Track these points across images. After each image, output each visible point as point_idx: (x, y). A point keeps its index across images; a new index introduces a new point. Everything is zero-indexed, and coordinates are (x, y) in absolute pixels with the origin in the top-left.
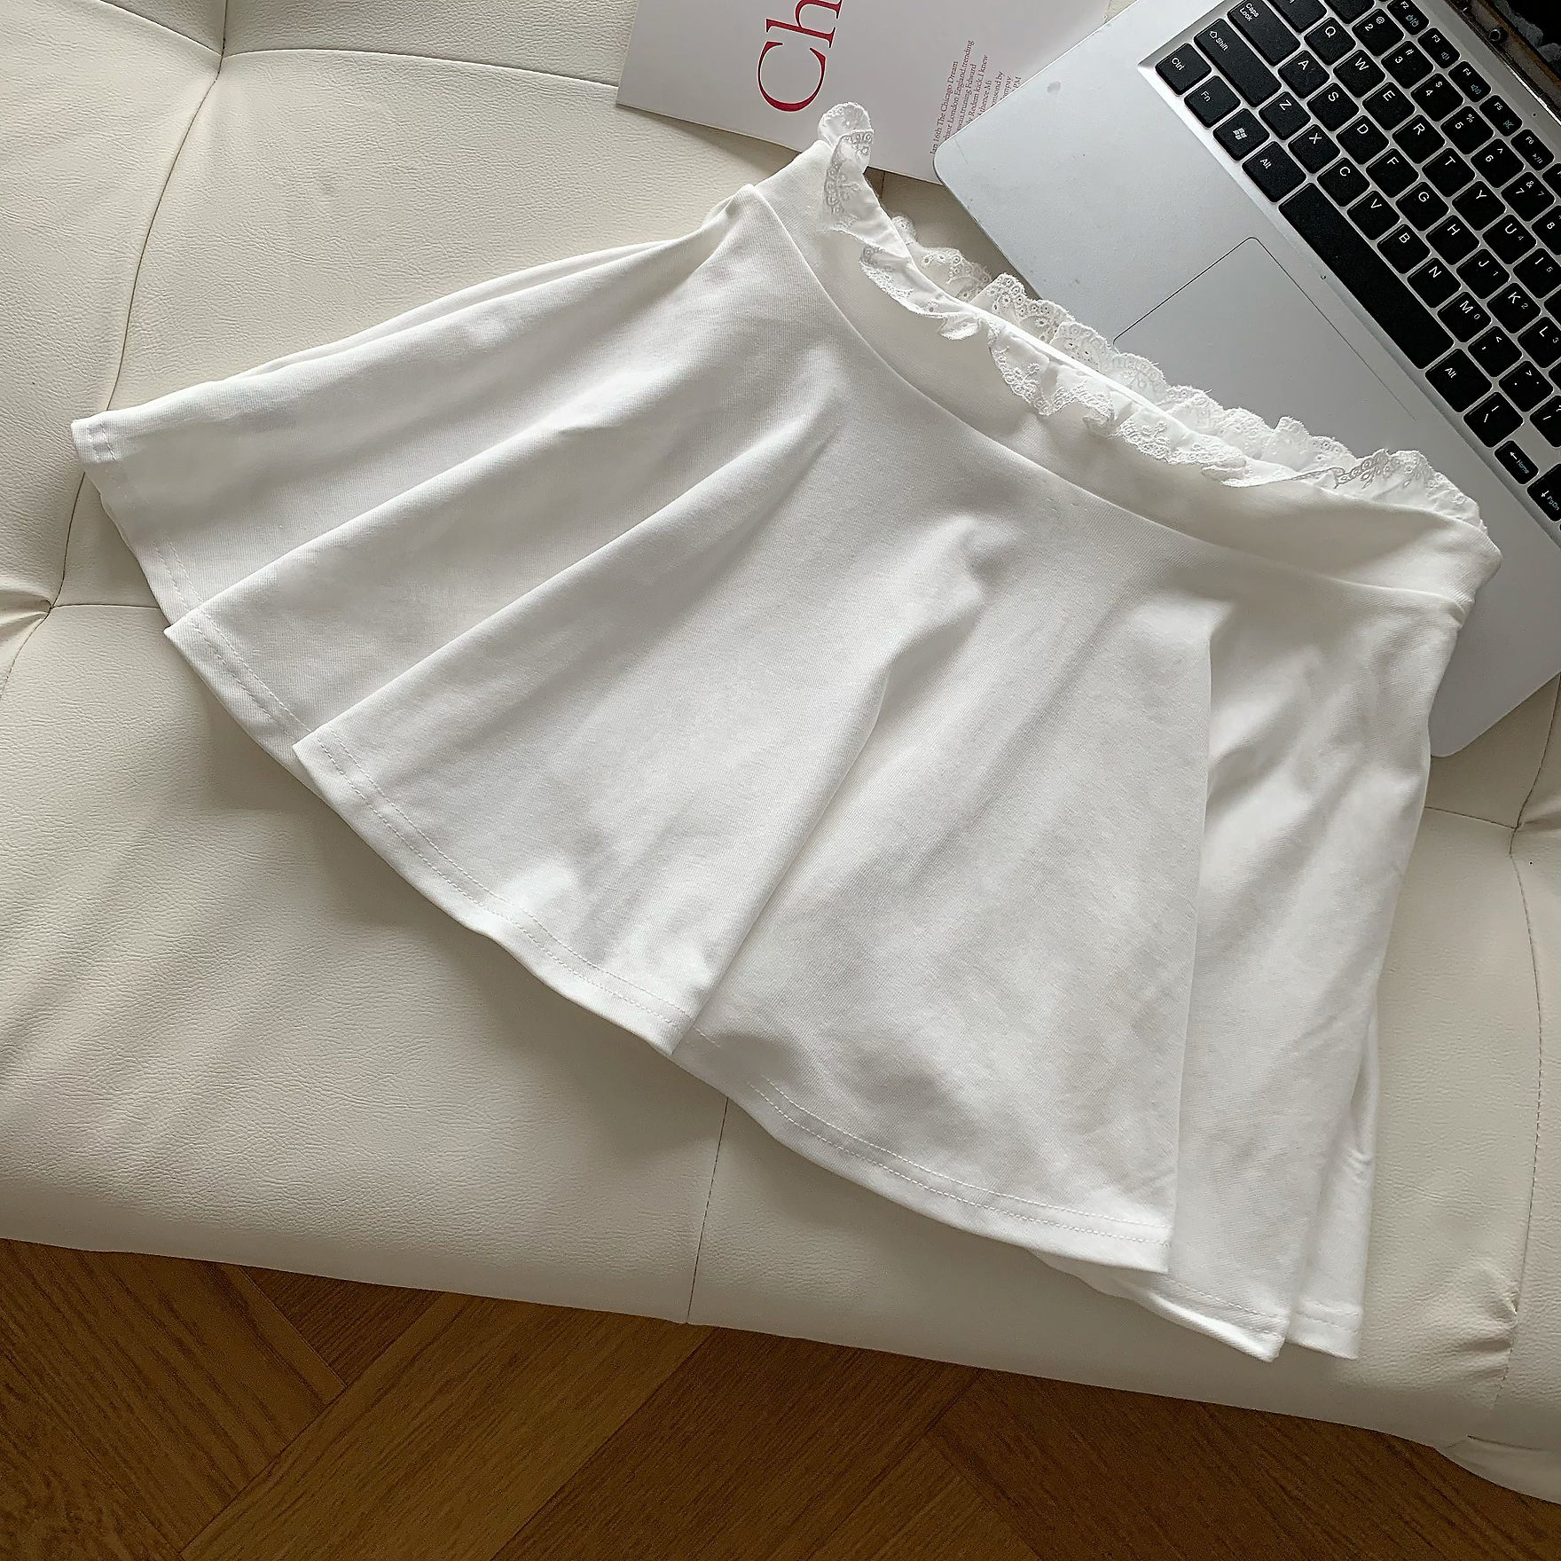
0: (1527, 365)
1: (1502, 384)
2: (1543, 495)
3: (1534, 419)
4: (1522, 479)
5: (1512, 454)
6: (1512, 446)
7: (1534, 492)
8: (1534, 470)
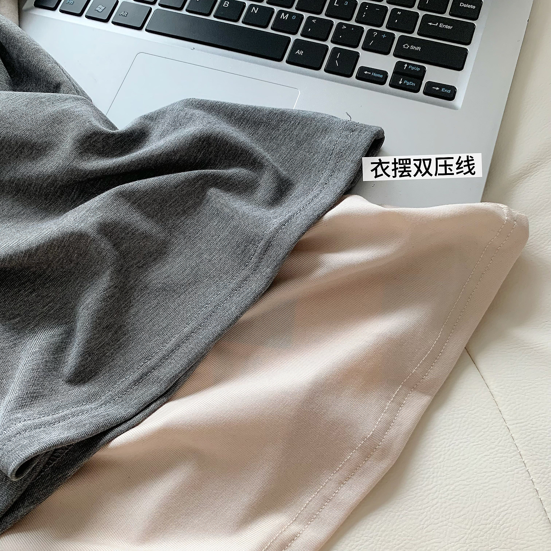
0: (340, 25)
1: (332, 42)
2: (400, 82)
3: (364, 48)
4: (381, 82)
5: (366, 72)
6: (362, 69)
7: (393, 85)
8: (385, 74)
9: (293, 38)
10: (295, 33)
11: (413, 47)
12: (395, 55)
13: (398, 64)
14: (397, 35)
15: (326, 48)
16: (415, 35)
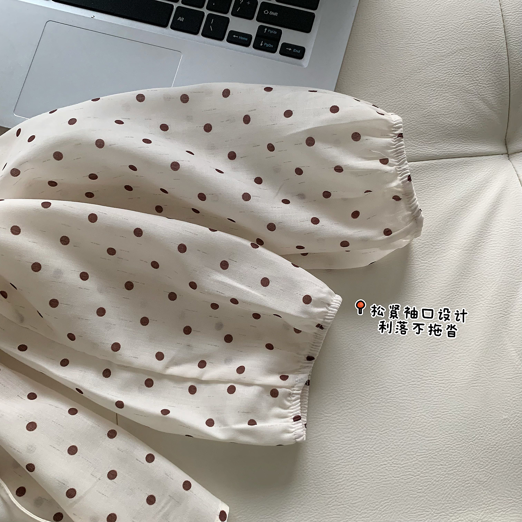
1: (208, 8)
2: (261, 45)
3: (233, 14)
4: (247, 45)
5: (234, 36)
6: (232, 32)
7: (256, 47)
8: (249, 37)
9: (175, 5)
10: (177, 1)
11: (271, 13)
12: (258, 20)
15: (203, 13)
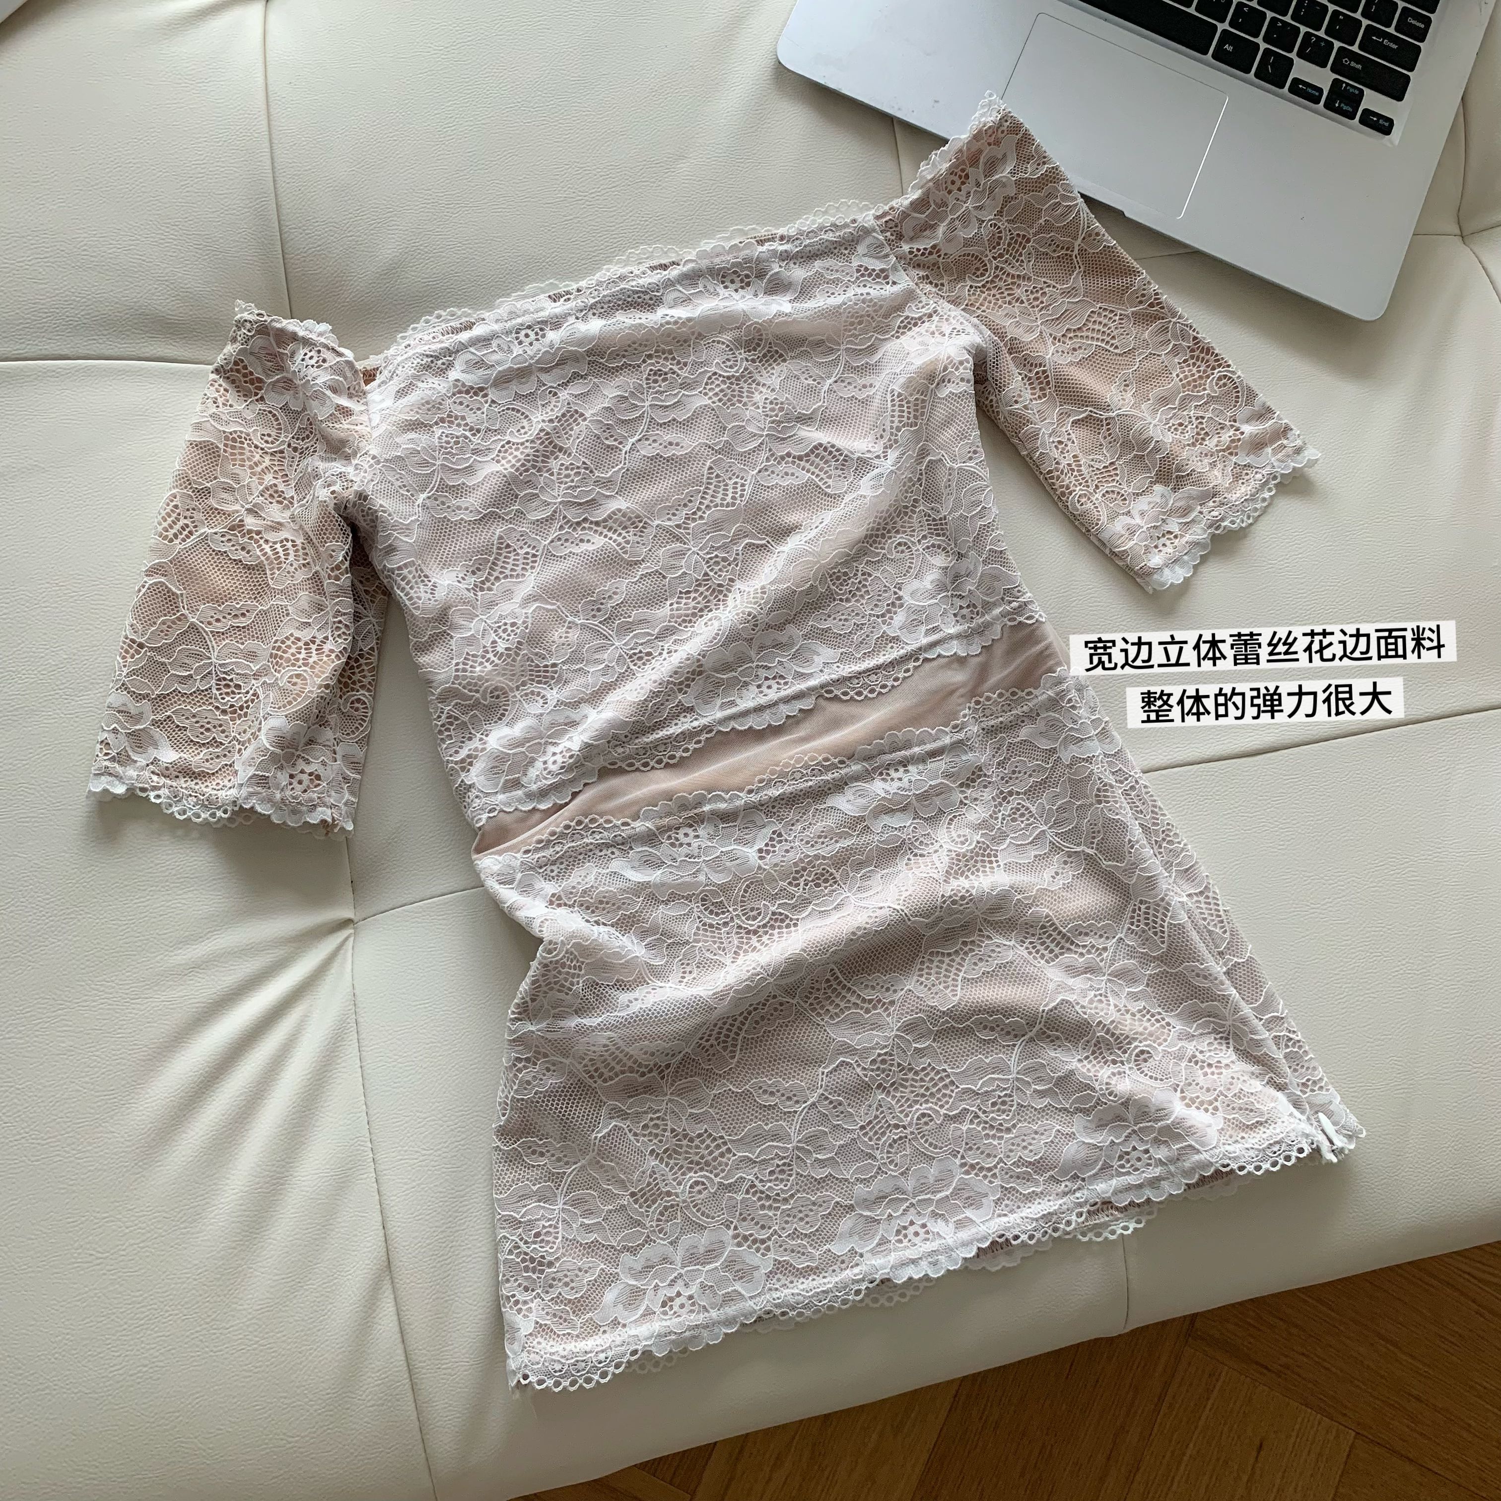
0: (1273, 19)
1: (1265, 40)
2: (1336, 105)
3: (1299, 55)
4: (1317, 101)
5: (1299, 86)
6: (1296, 81)
7: (1330, 106)
8: (1320, 91)
9: (1221, 27)
10: (1222, 21)
11: (1353, 64)
12: (1333, 70)
13: (1335, 81)
14: (1337, 44)
15: (1257, 46)
16: (1355, 48)
